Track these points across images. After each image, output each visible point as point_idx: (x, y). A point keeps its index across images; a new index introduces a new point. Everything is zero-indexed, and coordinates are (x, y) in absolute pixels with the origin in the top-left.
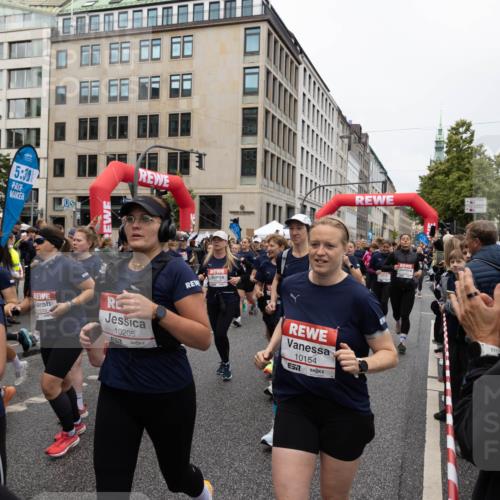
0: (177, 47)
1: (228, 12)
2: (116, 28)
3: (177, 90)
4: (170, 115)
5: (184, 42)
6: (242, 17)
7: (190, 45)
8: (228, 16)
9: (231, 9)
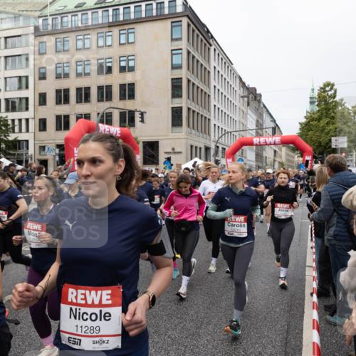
0: (123, 37)
1: (159, 10)
2: (80, 25)
3: (124, 67)
4: (120, 85)
5: (128, 33)
6: (169, 14)
7: (133, 34)
8: (159, 14)
9: (161, 8)
